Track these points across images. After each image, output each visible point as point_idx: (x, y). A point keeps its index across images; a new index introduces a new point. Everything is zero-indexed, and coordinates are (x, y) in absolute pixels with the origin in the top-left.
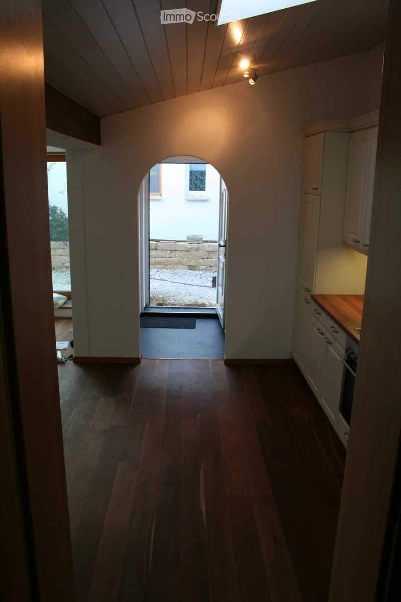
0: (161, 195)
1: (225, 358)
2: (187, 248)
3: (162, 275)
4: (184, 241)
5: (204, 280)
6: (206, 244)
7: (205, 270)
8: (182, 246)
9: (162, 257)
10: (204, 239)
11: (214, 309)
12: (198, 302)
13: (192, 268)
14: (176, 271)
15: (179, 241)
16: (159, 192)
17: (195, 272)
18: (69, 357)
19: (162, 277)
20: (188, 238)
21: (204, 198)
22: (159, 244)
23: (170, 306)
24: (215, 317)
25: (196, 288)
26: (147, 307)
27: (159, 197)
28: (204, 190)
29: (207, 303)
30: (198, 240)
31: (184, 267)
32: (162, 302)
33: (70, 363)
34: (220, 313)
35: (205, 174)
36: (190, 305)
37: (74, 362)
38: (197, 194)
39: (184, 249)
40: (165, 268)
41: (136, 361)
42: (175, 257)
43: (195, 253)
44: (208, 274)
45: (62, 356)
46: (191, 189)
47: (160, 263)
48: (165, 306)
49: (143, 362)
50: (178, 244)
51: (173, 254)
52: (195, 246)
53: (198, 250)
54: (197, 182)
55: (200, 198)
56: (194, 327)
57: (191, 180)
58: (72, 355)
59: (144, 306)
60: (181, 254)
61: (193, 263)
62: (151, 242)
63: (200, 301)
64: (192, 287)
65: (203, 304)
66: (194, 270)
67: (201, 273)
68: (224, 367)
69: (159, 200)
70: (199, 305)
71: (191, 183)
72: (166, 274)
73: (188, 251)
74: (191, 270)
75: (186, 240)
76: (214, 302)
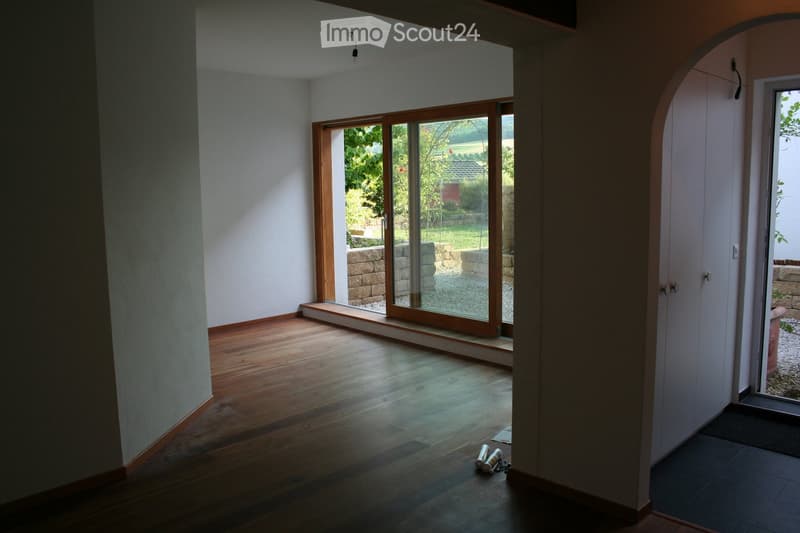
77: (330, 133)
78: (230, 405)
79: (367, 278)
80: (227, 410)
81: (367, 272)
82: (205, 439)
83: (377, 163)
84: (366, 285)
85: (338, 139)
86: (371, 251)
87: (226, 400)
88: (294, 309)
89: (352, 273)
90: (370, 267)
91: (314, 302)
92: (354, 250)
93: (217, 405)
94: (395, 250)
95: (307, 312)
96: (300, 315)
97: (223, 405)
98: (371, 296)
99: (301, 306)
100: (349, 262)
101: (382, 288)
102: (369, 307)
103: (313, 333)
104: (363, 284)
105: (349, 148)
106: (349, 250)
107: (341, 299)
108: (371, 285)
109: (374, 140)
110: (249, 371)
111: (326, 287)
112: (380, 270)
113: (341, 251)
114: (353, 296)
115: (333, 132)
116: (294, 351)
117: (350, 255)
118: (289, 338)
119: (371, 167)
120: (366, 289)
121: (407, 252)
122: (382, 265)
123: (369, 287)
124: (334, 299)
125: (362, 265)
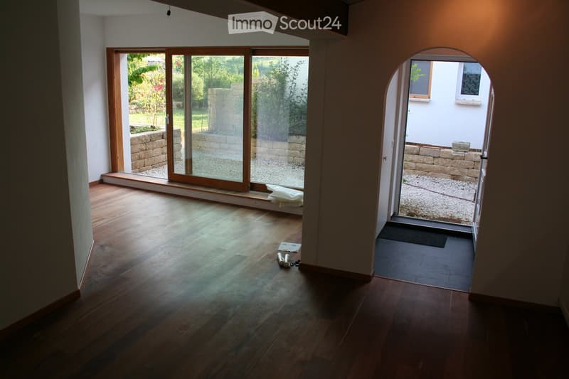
0: (429, 98)
1: (470, 292)
2: (452, 155)
3: (420, 182)
4: (450, 148)
5: (466, 192)
6: (474, 153)
7: (469, 181)
8: (447, 153)
9: (423, 163)
10: (472, 147)
11: (470, 227)
12: (454, 217)
13: (455, 177)
14: (436, 179)
15: (444, 148)
16: (427, 94)
17: (458, 182)
18: (297, 263)
19: (421, 183)
20: (453, 144)
21: (476, 103)
22: (421, 148)
23: (421, 218)
24: (469, 237)
25: (456, 201)
26: (395, 216)
27: (428, 100)
28: (478, 95)
29: (464, 219)
30: (464, 148)
31: (446, 175)
32: (413, 212)
33: (296, 269)
34: (475, 232)
35: (480, 77)
36: (444, 219)
37: (299, 269)
38: (470, 98)
39: (448, 156)
40: (425, 175)
41: (367, 279)
42: (438, 163)
43: (460, 161)
44: (472, 186)
45: (289, 261)
46: (463, 93)
47: (420, 169)
48: (415, 217)
49: (374, 280)
50: (442, 150)
51: (436, 160)
52: (461, 154)
53: (463, 158)
54: (470, 85)
55: (471, 103)
56: (442, 246)
57: (464, 83)
58: (299, 261)
59: (392, 214)
60: (444, 162)
61: (456, 172)
62: (406, 146)
63: (457, 216)
64: (451, 199)
65: (459, 220)
66: (457, 180)
67: (464, 184)
68: (467, 302)
69: (427, 102)
70: (454, 220)
71: (463, 86)
72: (426, 182)
73: (453, 159)
74: (454, 179)
75: (451, 146)
76: (471, 219)
77: (119, 56)
78: (107, 245)
79: (142, 154)
81: (142, 150)
85: (124, 60)
86: (144, 136)
87: (101, 243)
88: (98, 178)
89: (134, 151)
90: (144, 147)
91: (110, 173)
92: (134, 135)
95: (106, 180)
96: (101, 182)
98: (145, 166)
99: (102, 176)
100: (131, 145)
101: (151, 161)
104: (140, 158)
106: (131, 135)
107: (127, 170)
108: (144, 159)
111: (118, 162)
112: (150, 149)
113: (127, 137)
114: (134, 167)
121: (165, 136)
123: (143, 161)
124: (123, 170)
125: (139, 146)
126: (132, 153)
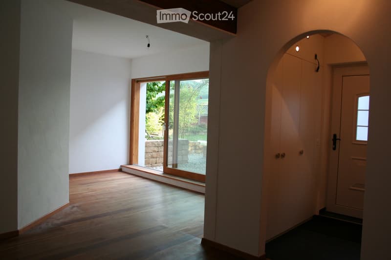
77: (139, 84)
78: (77, 206)
79: (155, 154)
80: (75, 209)
81: (155, 151)
82: (61, 221)
83: (163, 100)
84: (154, 158)
85: (143, 87)
86: (158, 142)
87: (75, 205)
88: (118, 168)
89: (147, 151)
90: (156, 149)
91: (128, 165)
92: (149, 141)
93: (70, 206)
94: (169, 142)
95: (124, 169)
96: (120, 170)
97: (74, 207)
98: (156, 163)
99: (121, 166)
100: (146, 146)
101: (162, 160)
102: (154, 168)
103: (125, 178)
104: (152, 157)
105: (148, 92)
106: (146, 140)
107: (141, 163)
108: (156, 158)
109: (163, 90)
110: (90, 193)
111: (134, 157)
112: (161, 151)
114: (147, 163)
115: (142, 84)
116: (114, 185)
117: (146, 143)
118: (113, 180)
119: (159, 102)
120: (154, 160)
122: (162, 149)
123: (155, 159)
124: (138, 164)
125: (152, 148)
126: (146, 153)
